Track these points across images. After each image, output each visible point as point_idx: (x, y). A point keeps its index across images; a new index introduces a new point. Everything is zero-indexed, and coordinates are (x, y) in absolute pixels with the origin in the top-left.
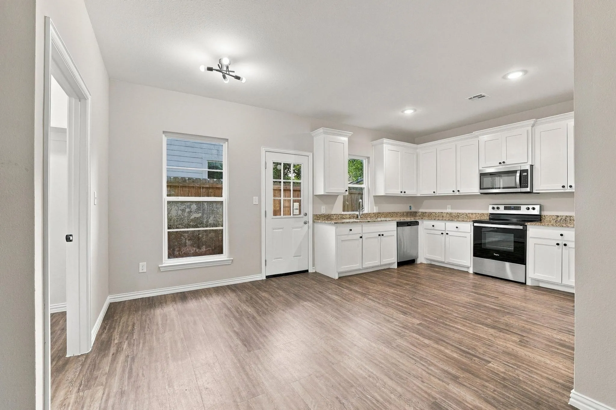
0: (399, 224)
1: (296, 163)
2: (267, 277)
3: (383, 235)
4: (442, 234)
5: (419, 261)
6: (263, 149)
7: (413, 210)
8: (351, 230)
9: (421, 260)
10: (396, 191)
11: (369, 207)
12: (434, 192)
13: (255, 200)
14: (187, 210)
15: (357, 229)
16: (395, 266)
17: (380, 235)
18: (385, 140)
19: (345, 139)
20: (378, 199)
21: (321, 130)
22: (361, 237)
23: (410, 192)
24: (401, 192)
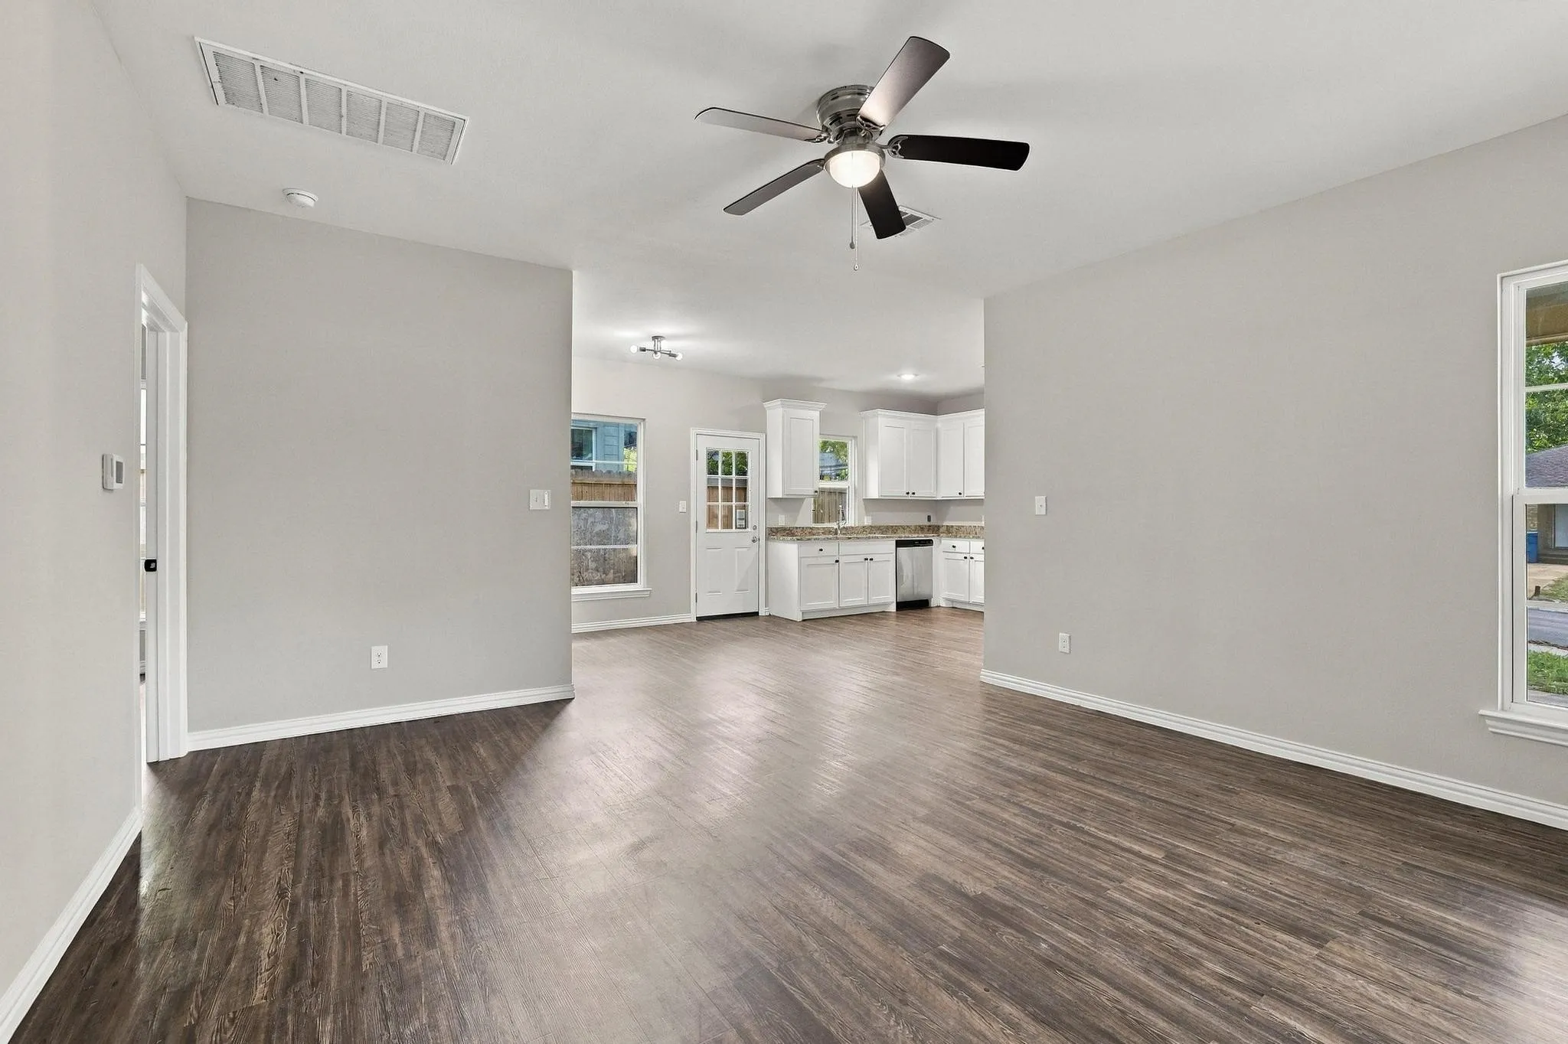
0: (900, 544)
1: (741, 449)
2: (700, 619)
3: (871, 559)
4: (966, 558)
5: (933, 603)
6: (693, 432)
7: (933, 522)
8: (821, 550)
9: (938, 600)
10: (899, 492)
11: (853, 517)
12: (960, 494)
13: (682, 506)
14: (590, 520)
15: (831, 548)
16: (893, 608)
17: (866, 559)
18: (880, 411)
19: (815, 415)
20: (871, 504)
21: (778, 402)
22: (837, 561)
23: (923, 493)
24: (908, 493)
